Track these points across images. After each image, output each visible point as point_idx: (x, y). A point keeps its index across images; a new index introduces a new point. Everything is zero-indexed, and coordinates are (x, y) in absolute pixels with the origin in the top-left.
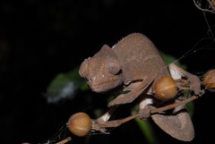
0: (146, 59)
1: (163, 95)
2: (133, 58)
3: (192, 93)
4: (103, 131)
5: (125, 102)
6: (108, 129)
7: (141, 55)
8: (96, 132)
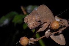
0: (48, 14)
1: (55, 28)
2: (43, 14)
3: (65, 26)
4: (33, 43)
5: (42, 31)
6: (35, 42)
7: (46, 13)
8: (30, 44)
